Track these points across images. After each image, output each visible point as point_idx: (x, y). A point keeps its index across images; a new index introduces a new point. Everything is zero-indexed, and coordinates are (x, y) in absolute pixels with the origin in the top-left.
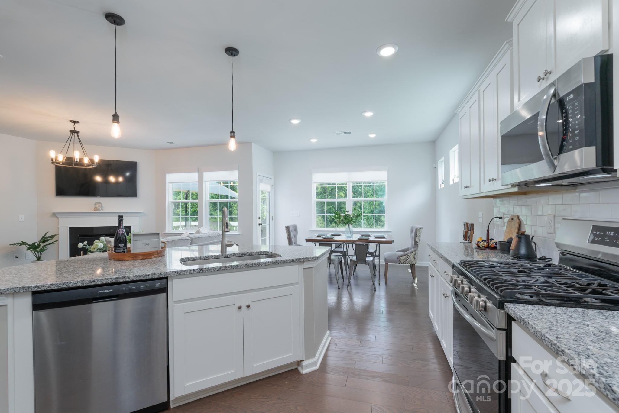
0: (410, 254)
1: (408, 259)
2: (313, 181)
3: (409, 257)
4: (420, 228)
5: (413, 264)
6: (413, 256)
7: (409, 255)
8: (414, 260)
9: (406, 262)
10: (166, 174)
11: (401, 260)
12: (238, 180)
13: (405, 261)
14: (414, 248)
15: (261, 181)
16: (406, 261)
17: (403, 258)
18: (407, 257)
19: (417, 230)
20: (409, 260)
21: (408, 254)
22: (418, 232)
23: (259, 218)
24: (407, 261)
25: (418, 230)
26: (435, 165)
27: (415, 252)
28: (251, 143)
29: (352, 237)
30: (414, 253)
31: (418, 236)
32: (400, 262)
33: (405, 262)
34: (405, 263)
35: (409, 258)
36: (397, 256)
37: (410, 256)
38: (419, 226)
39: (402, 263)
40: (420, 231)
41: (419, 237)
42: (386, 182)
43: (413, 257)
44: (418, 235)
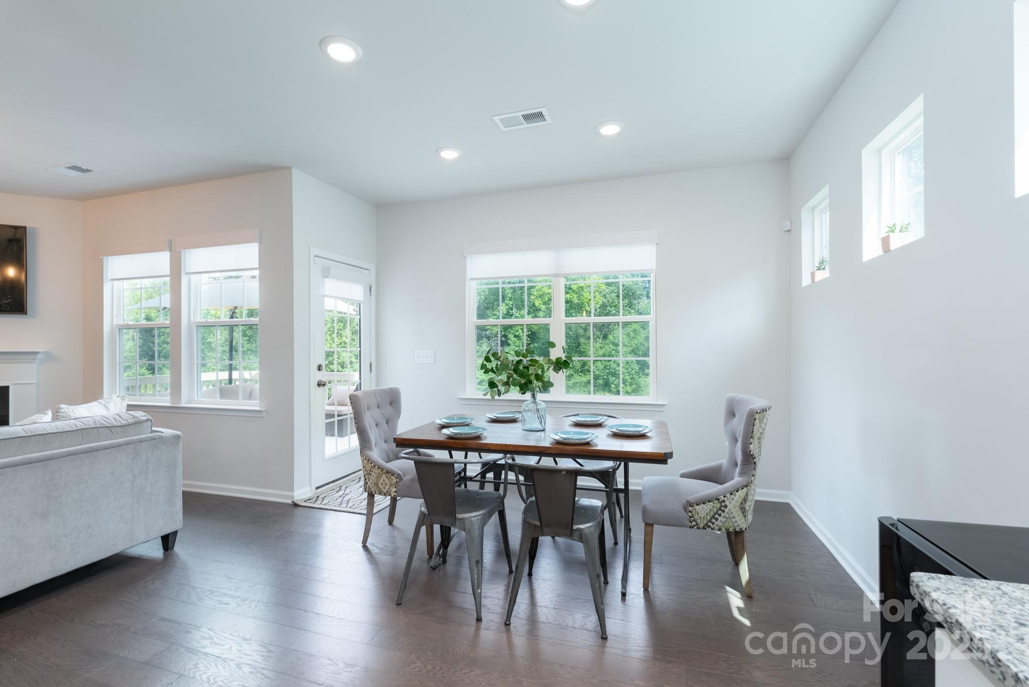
0: (728, 495)
1: (720, 515)
2: (469, 276)
3: (726, 506)
4: (764, 410)
5: (737, 529)
6: (738, 505)
7: (724, 501)
8: (741, 516)
9: (713, 523)
10: (105, 259)
11: (696, 517)
12: (261, 267)
13: (710, 521)
14: (742, 474)
15: (326, 273)
16: (713, 520)
17: (703, 511)
18: (718, 506)
19: (752, 418)
20: (724, 517)
21: (722, 498)
22: (757, 422)
23: (319, 368)
24: (717, 519)
25: (757, 416)
26: (788, 223)
27: (745, 489)
28: (291, 168)
29: (544, 430)
30: (741, 494)
31: (758, 435)
32: (694, 523)
33: (710, 524)
34: (709, 527)
35: (726, 510)
36: (684, 501)
37: (727, 503)
38: (758, 403)
39: (701, 525)
40: (765, 420)
41: (759, 438)
42: (652, 275)
43: (737, 508)
44: (755, 432)
